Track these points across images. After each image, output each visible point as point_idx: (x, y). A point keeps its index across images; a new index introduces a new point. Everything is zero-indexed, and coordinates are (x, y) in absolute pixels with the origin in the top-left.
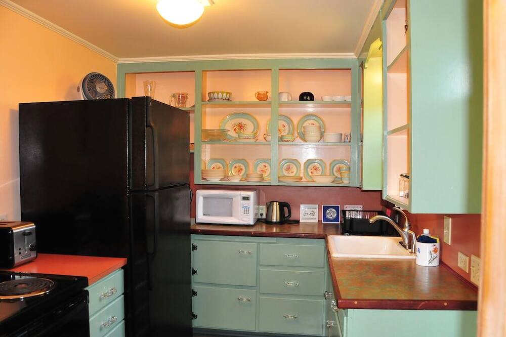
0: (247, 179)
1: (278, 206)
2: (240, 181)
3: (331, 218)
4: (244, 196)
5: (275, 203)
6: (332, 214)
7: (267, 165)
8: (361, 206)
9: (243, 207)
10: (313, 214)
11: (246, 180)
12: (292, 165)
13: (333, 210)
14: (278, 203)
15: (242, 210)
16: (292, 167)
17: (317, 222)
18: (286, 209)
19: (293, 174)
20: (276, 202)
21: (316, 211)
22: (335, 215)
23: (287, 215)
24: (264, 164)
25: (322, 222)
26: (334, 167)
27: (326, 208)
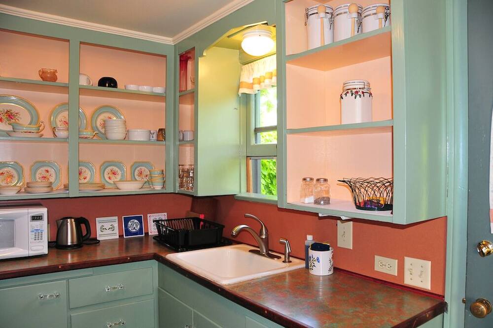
0: (29, 189)
1: (74, 223)
2: (17, 193)
3: (134, 230)
4: (33, 215)
5: (69, 220)
6: (134, 226)
7: (49, 169)
8: (166, 214)
9: (32, 231)
10: (112, 228)
11: (26, 192)
12: (84, 169)
13: (136, 221)
14: (73, 220)
15: (32, 235)
16: (85, 172)
17: (118, 237)
18: (83, 226)
19: (86, 181)
20: (71, 218)
21: (116, 225)
22: (139, 226)
23: (84, 232)
24: (46, 168)
25: (125, 237)
26: (135, 169)
27: (127, 220)
